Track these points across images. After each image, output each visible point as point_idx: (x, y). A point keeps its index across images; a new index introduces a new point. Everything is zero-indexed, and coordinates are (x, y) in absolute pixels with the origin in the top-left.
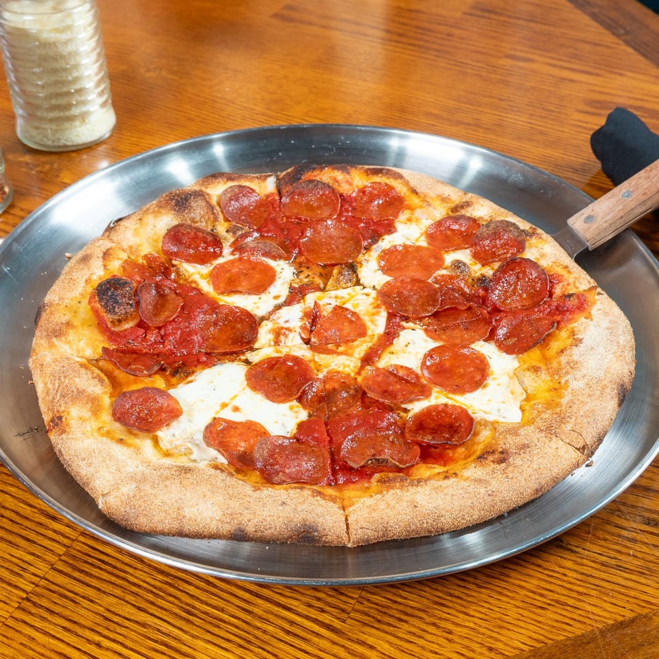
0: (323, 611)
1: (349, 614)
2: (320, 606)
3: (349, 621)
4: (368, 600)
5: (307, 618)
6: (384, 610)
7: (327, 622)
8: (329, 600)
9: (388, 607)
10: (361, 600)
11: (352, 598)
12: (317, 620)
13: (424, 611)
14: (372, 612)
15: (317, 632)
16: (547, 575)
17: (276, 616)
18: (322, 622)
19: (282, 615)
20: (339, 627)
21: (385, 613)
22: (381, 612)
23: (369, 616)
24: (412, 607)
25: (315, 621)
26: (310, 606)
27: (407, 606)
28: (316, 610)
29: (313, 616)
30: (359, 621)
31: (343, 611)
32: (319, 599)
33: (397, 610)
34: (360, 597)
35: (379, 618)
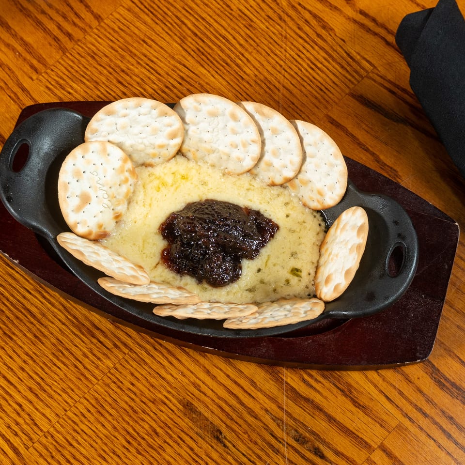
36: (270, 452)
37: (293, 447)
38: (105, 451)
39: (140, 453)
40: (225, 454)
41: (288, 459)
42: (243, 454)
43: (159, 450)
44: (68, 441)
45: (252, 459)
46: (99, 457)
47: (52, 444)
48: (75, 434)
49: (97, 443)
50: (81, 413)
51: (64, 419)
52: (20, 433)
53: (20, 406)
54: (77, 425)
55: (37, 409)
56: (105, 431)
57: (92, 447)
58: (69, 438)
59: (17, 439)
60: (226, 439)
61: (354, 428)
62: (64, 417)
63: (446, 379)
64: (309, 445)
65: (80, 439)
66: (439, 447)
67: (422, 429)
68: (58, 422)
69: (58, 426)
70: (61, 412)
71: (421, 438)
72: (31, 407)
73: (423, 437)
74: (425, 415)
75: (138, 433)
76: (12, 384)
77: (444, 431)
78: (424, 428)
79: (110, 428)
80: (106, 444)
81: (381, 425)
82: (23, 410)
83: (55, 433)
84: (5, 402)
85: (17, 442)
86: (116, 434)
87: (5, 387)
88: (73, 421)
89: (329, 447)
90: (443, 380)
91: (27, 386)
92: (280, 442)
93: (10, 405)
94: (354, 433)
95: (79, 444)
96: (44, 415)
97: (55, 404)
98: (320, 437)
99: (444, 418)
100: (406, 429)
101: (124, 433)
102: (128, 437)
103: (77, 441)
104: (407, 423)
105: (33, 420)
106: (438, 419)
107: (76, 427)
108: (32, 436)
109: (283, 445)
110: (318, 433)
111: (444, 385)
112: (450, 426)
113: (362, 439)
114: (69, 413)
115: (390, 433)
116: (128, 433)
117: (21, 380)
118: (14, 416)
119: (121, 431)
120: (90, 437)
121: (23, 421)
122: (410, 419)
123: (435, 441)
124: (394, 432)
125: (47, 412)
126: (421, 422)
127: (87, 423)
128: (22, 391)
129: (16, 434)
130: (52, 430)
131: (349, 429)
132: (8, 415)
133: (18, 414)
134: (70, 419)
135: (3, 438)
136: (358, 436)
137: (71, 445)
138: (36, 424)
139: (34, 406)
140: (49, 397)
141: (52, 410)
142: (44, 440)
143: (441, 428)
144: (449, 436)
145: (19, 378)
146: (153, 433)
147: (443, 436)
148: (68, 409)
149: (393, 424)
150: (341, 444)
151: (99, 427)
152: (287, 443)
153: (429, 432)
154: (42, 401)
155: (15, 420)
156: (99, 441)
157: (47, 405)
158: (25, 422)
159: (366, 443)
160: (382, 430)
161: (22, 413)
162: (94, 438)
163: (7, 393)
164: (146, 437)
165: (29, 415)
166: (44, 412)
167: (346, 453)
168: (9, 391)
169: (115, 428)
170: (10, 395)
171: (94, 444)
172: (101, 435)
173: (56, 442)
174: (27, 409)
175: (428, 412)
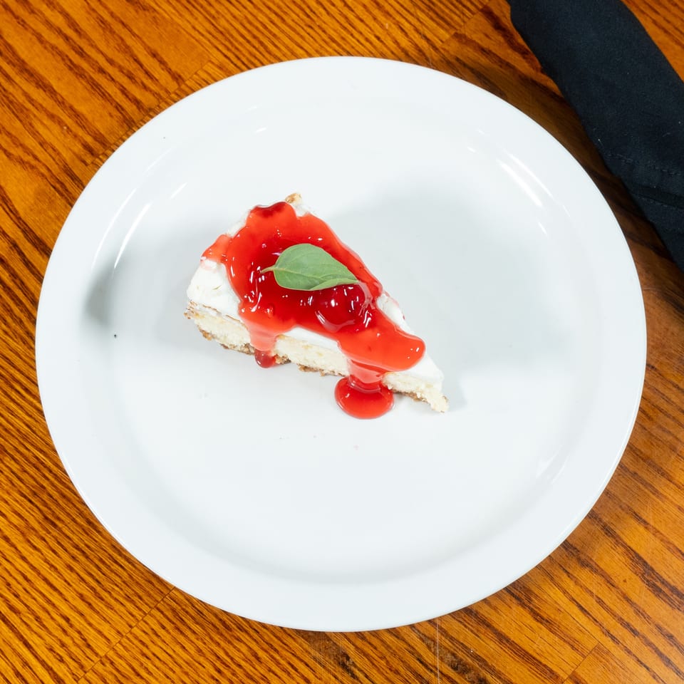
44: (133, 669)
50: (153, 629)
51: (128, 639)
55: (90, 624)
56: (186, 655)
59: (63, 666)
61: (535, 650)
62: (129, 635)
63: (664, 582)
64: (471, 674)
65: (150, 666)
66: (654, 677)
67: (629, 652)
68: (120, 642)
70: (124, 629)
71: (629, 666)
73: (631, 664)
74: (634, 632)
76: (55, 589)
78: (633, 650)
79: (192, 651)
80: (187, 674)
81: (573, 647)
82: (71, 626)
84: (47, 615)
85: (62, 671)
86: (201, 659)
88: (141, 641)
89: (500, 678)
90: (659, 584)
91: (77, 592)
93: (52, 618)
96: (100, 632)
97: (116, 617)
98: (486, 664)
99: (661, 637)
100: (608, 652)
101: (213, 658)
102: (218, 664)
104: (609, 643)
105: (85, 640)
106: (653, 639)
108: (84, 662)
109: (436, 675)
111: (661, 590)
112: (669, 648)
113: (545, 666)
114: (136, 630)
115: (584, 657)
119: (208, 655)
121: (71, 642)
122: (613, 638)
124: (591, 657)
126: (628, 642)
128: (70, 599)
129: (62, 660)
132: (50, 633)
134: (136, 638)
135: (43, 665)
136: (540, 663)
137: (138, 675)
138: (89, 646)
139: (86, 620)
141: (112, 626)
142: (99, 668)
143: (657, 650)
144: (668, 662)
147: (659, 661)
148: (133, 624)
149: (590, 645)
150: (516, 673)
152: (441, 672)
153: (639, 657)
154: (98, 613)
155: (60, 641)
157: (105, 619)
158: (74, 642)
159: (551, 671)
160: (574, 654)
161: (69, 630)
162: (171, 665)
163: (49, 601)
164: (243, 663)
165: (79, 633)
166: (100, 628)
169: (199, 651)
170: (54, 605)
172: (180, 661)
173: (118, 670)
174: (77, 625)
175: (638, 629)
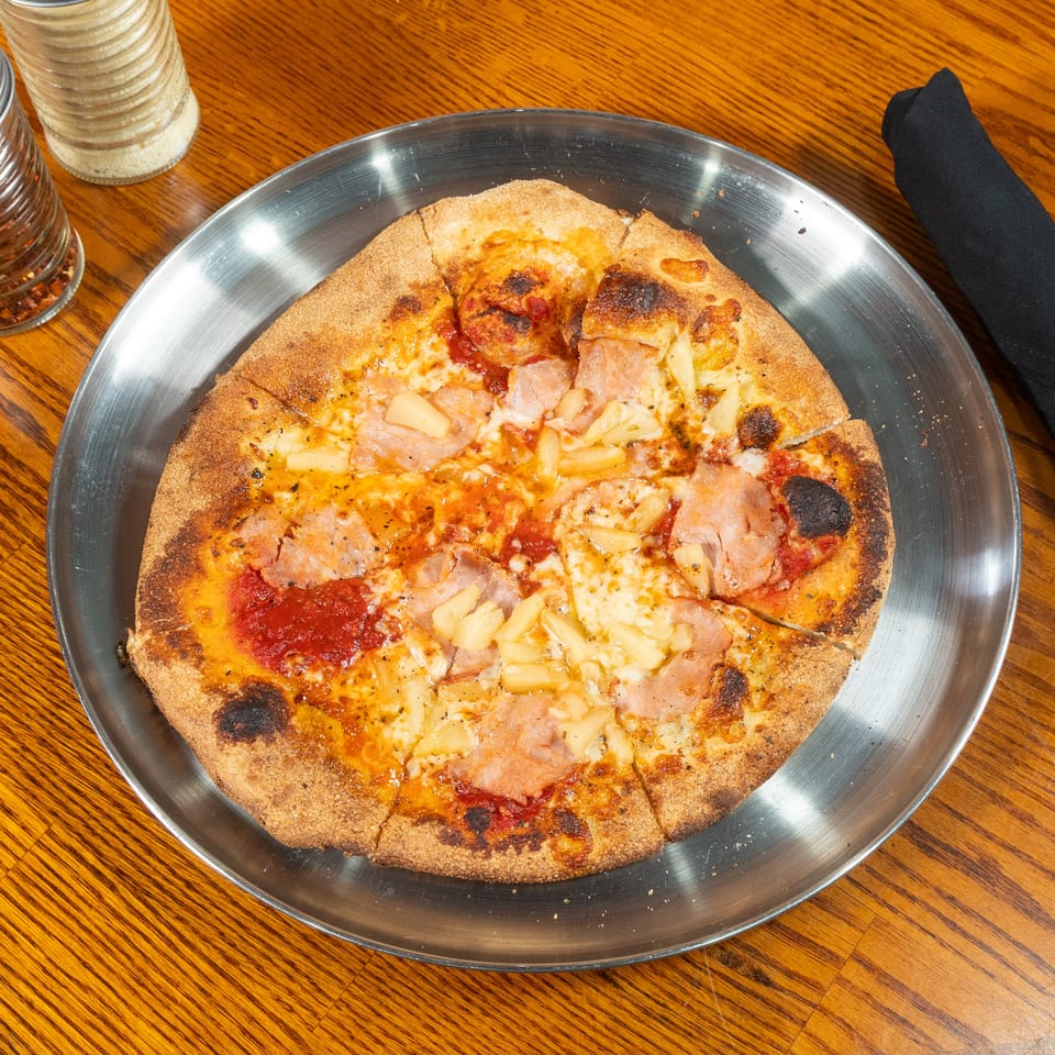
0: (291, 1010)
1: (320, 1020)
2: (290, 1003)
3: (318, 1031)
4: (348, 1006)
5: (271, 1016)
6: (363, 1024)
7: (292, 1026)
8: (303, 996)
9: (368, 1021)
10: (339, 1004)
11: (330, 999)
12: (281, 1021)
13: (409, 1034)
14: (348, 1024)
15: (276, 1036)
16: (572, 1013)
17: (237, 1006)
18: (285, 1025)
19: (243, 1005)
20: (303, 1036)
21: (362, 1027)
22: (358, 1025)
23: (343, 1028)
24: (396, 1026)
25: (278, 1021)
26: (279, 1000)
27: (390, 1023)
28: (283, 1007)
29: (279, 1016)
30: (329, 1033)
31: (315, 1014)
32: (291, 993)
33: (378, 1026)
34: (341, 1000)
35: (354, 1033)
36: (687, 986)
37: (720, 974)
38: (432, 1019)
39: (487, 1015)
40: (618, 999)
41: (717, 994)
42: (647, 995)
43: (516, 1005)
45: (662, 1001)
46: (424, 1027)
47: (349, 1017)
48: (382, 997)
49: (418, 1007)
52: (297, 1007)
53: (292, 964)
54: (384, 983)
57: (412, 1014)
58: (373, 1004)
60: (617, 975)
69: (355, 989)
72: (309, 964)
75: (480, 984)
77: (945, 920)
83: (351, 999)
87: (264, 938)
92: (700, 969)
94: (810, 941)
95: (391, 1011)
103: (387, 1007)
107: (383, 987)
110: (756, 947)
116: (465, 985)
117: (289, 925)
118: (284, 981)
120: (406, 998)
123: (933, 936)
125: (335, 968)
127: (399, 978)
130: (345, 996)
131: (801, 936)
133: (290, 978)
140: (334, 945)
145: (285, 922)
146: (503, 981)
151: (419, 981)
156: (421, 1004)
167: (802, 973)
168: (271, 943)
171: (415, 1009)
